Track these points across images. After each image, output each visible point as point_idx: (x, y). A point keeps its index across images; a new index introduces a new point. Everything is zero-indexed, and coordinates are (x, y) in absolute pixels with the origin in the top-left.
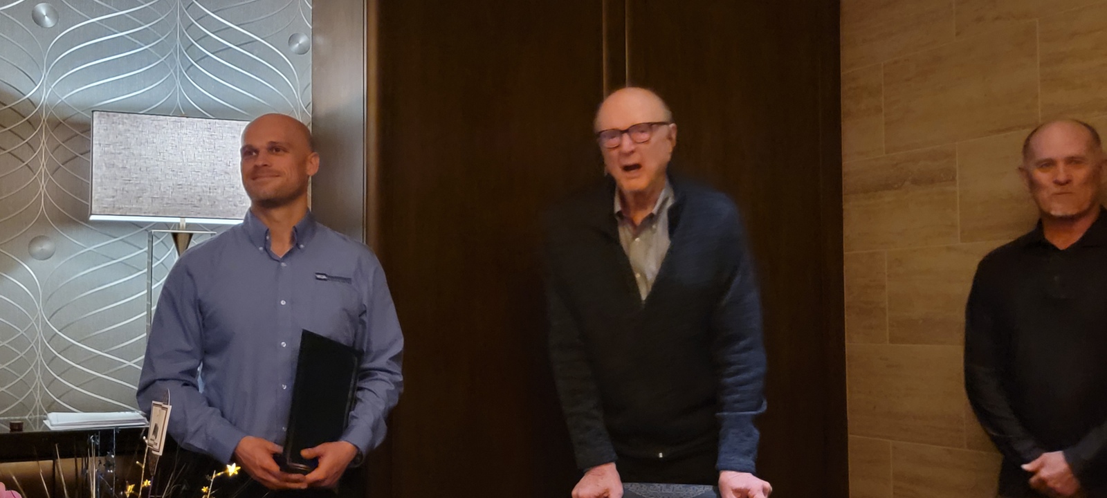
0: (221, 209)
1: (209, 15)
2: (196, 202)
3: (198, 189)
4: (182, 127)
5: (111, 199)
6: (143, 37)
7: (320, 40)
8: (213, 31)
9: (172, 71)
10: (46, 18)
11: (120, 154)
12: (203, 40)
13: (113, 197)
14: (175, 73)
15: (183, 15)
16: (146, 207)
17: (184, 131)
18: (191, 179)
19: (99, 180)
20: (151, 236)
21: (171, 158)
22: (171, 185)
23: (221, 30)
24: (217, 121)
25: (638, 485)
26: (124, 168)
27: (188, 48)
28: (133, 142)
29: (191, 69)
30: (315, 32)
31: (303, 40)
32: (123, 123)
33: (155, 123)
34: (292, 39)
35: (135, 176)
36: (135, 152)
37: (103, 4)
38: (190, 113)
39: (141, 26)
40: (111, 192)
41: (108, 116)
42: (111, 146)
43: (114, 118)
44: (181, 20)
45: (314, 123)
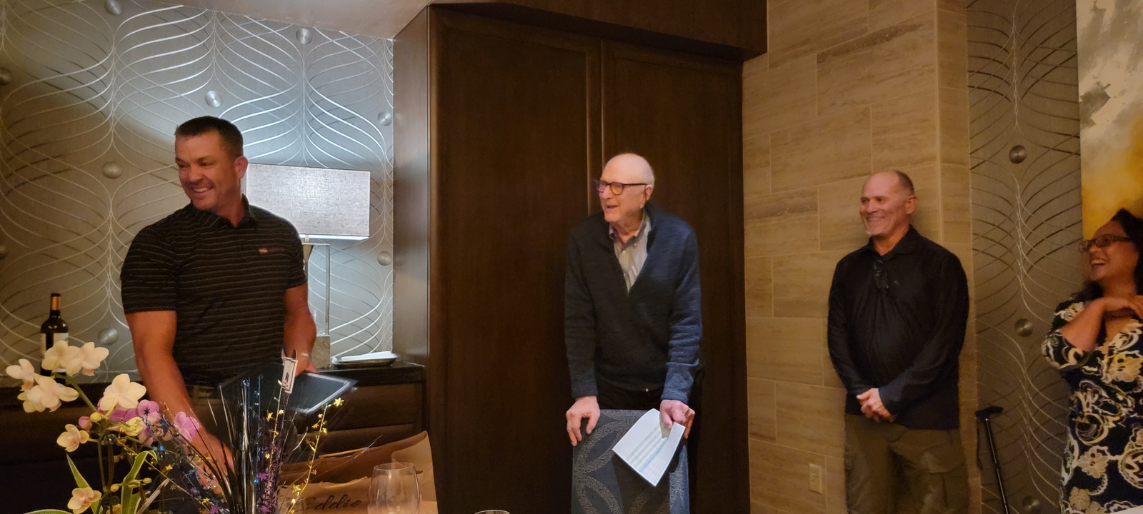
0: (333, 228)
1: (324, 99)
2: (316, 224)
3: (318, 216)
4: (306, 174)
6: (281, 114)
7: (399, 116)
8: (328, 110)
9: (300, 136)
10: (215, 101)
11: (264, 192)
12: (321, 116)
14: (302, 137)
15: (307, 100)
17: (308, 177)
18: (312, 208)
21: (298, 194)
22: (298, 212)
23: (333, 110)
24: (330, 170)
25: (610, 411)
26: (266, 201)
27: (311, 122)
28: (274, 184)
29: (313, 135)
30: (395, 111)
31: (388, 116)
32: (267, 172)
33: (289, 171)
34: (380, 115)
35: (275, 206)
36: (274, 191)
37: (253, 92)
38: (312, 164)
39: (279, 106)
41: (256, 166)
42: (258, 187)
43: (261, 168)
44: (306, 102)
45: (395, 171)
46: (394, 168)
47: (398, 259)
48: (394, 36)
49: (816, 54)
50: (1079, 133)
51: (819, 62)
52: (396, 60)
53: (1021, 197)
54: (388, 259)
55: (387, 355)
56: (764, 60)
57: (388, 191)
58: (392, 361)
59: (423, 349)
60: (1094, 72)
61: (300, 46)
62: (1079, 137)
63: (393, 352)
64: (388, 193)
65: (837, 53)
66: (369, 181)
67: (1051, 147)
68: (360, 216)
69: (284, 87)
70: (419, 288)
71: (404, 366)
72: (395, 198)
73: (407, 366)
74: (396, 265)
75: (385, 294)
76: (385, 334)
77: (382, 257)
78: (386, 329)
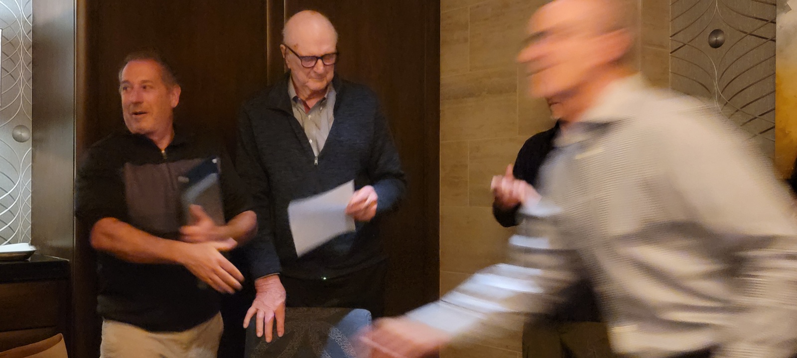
45: (35, 30)
46: (33, 27)
47: (38, 135)
50: (775, 19)
53: (718, 83)
54: (25, 134)
55: (24, 247)
57: (25, 54)
58: (29, 254)
62: (775, 23)
63: (32, 244)
64: (24, 57)
67: (749, 32)
71: (44, 260)
72: (35, 63)
73: (47, 260)
74: (36, 142)
75: (22, 175)
76: (21, 223)
77: (18, 133)
78: (23, 217)
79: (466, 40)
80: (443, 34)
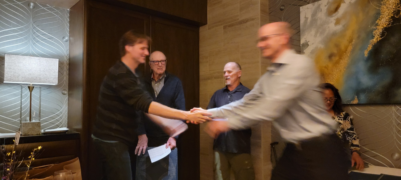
0: (42, 80)
1: (40, 30)
2: (35, 78)
3: (36, 75)
5: (10, 77)
6: (21, 35)
7: (71, 38)
8: (41, 34)
11: (13, 65)
12: (38, 37)
13: (11, 77)
14: (30, 44)
15: (32, 30)
16: (20, 79)
17: (32, 60)
18: (34, 72)
19: (6, 72)
20: (22, 87)
21: (28, 67)
22: (28, 74)
23: (43, 34)
24: (42, 58)
26: (14, 69)
27: (34, 39)
28: (17, 62)
29: (35, 44)
30: (70, 36)
31: (67, 38)
32: (14, 57)
33: (23, 58)
34: (64, 38)
35: (17, 71)
36: (17, 65)
37: (9, 26)
38: (34, 55)
39: (20, 32)
40: (10, 75)
41: (9, 55)
42: (10, 63)
43: (12, 56)
46: (69, 58)
47: (70, 92)
48: (70, 8)
49: (223, 26)
51: (224, 29)
52: (70, 17)
54: (66, 92)
55: (65, 129)
56: (206, 27)
57: (66, 67)
58: (67, 131)
59: (80, 127)
60: (305, 37)
61: (30, 9)
63: (67, 128)
64: (66, 68)
65: (230, 26)
66: (58, 62)
68: (54, 76)
69: (22, 24)
70: (78, 104)
71: (71, 133)
72: (69, 69)
73: (73, 133)
74: (69, 95)
75: (64, 105)
76: (64, 121)
77: (64, 92)
78: (65, 119)
79: (207, 62)
80: (200, 60)
